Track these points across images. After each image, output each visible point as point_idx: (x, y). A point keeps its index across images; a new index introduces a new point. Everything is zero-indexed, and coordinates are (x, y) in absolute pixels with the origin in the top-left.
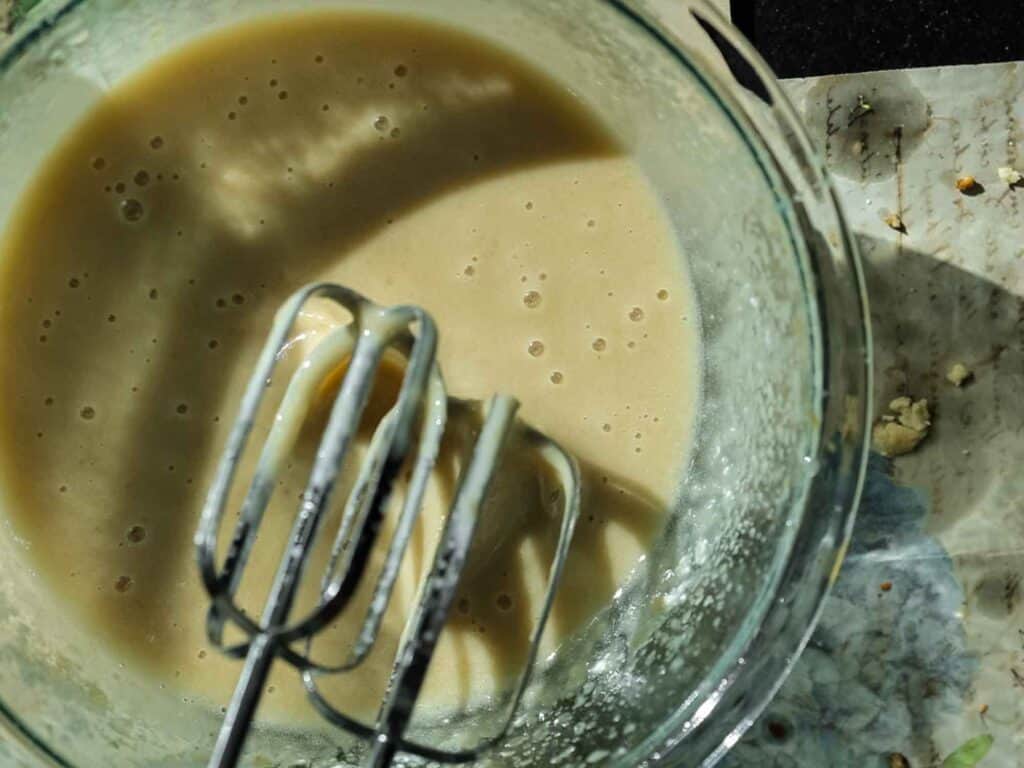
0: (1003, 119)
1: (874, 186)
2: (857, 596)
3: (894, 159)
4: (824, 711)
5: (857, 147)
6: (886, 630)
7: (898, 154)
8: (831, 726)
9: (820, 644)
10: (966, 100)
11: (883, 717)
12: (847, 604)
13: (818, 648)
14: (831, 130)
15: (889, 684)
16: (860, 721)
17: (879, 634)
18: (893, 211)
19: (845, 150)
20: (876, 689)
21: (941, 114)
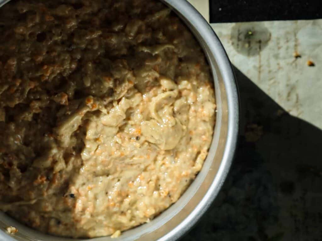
0: (293, 38)
1: (252, 59)
3: (258, 50)
5: (247, 45)
7: (260, 48)
10: (282, 32)
14: (239, 40)
18: (258, 65)
19: (243, 46)
21: (274, 36)
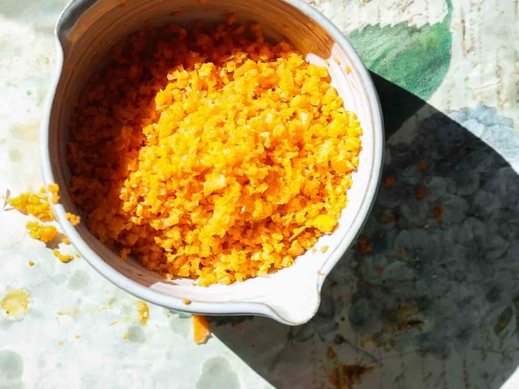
2: (495, 191)
4: (479, 249)
6: (511, 207)
8: (483, 257)
9: (477, 215)
11: (509, 252)
12: (491, 195)
13: (477, 217)
15: (512, 235)
16: (498, 253)
17: (507, 209)
20: (506, 238)
